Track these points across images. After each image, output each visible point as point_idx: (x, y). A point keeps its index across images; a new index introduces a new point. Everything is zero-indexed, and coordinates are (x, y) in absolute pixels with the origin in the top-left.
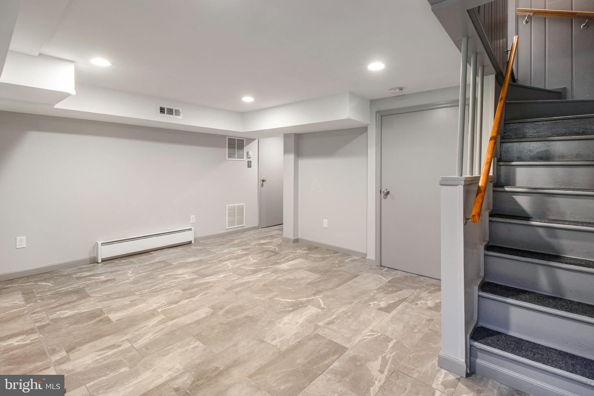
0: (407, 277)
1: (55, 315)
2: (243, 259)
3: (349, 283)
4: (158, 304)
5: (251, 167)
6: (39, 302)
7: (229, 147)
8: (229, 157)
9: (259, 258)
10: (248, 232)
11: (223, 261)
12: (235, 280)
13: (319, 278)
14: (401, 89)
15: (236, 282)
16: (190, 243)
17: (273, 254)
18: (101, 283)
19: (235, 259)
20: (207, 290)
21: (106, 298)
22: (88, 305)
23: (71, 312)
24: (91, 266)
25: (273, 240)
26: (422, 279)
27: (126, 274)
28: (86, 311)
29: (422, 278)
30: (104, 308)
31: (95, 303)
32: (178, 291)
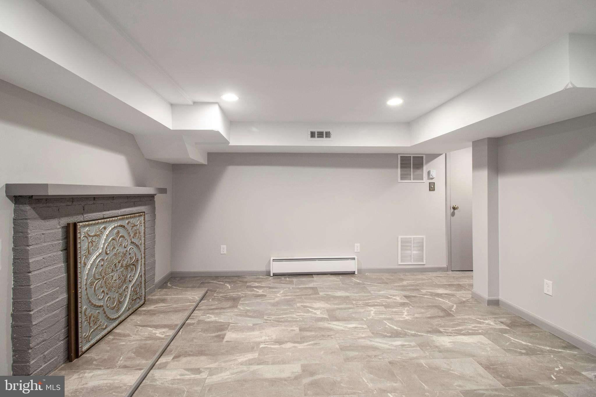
1: (204, 317)
2: (394, 310)
5: (434, 190)
7: (401, 167)
8: (402, 178)
9: (417, 315)
10: (427, 273)
11: (370, 306)
12: (362, 338)
15: (360, 341)
16: (352, 273)
18: (255, 297)
19: (385, 307)
20: (320, 340)
21: (243, 313)
23: (214, 318)
24: (265, 277)
27: (277, 293)
31: (234, 315)
32: (295, 329)
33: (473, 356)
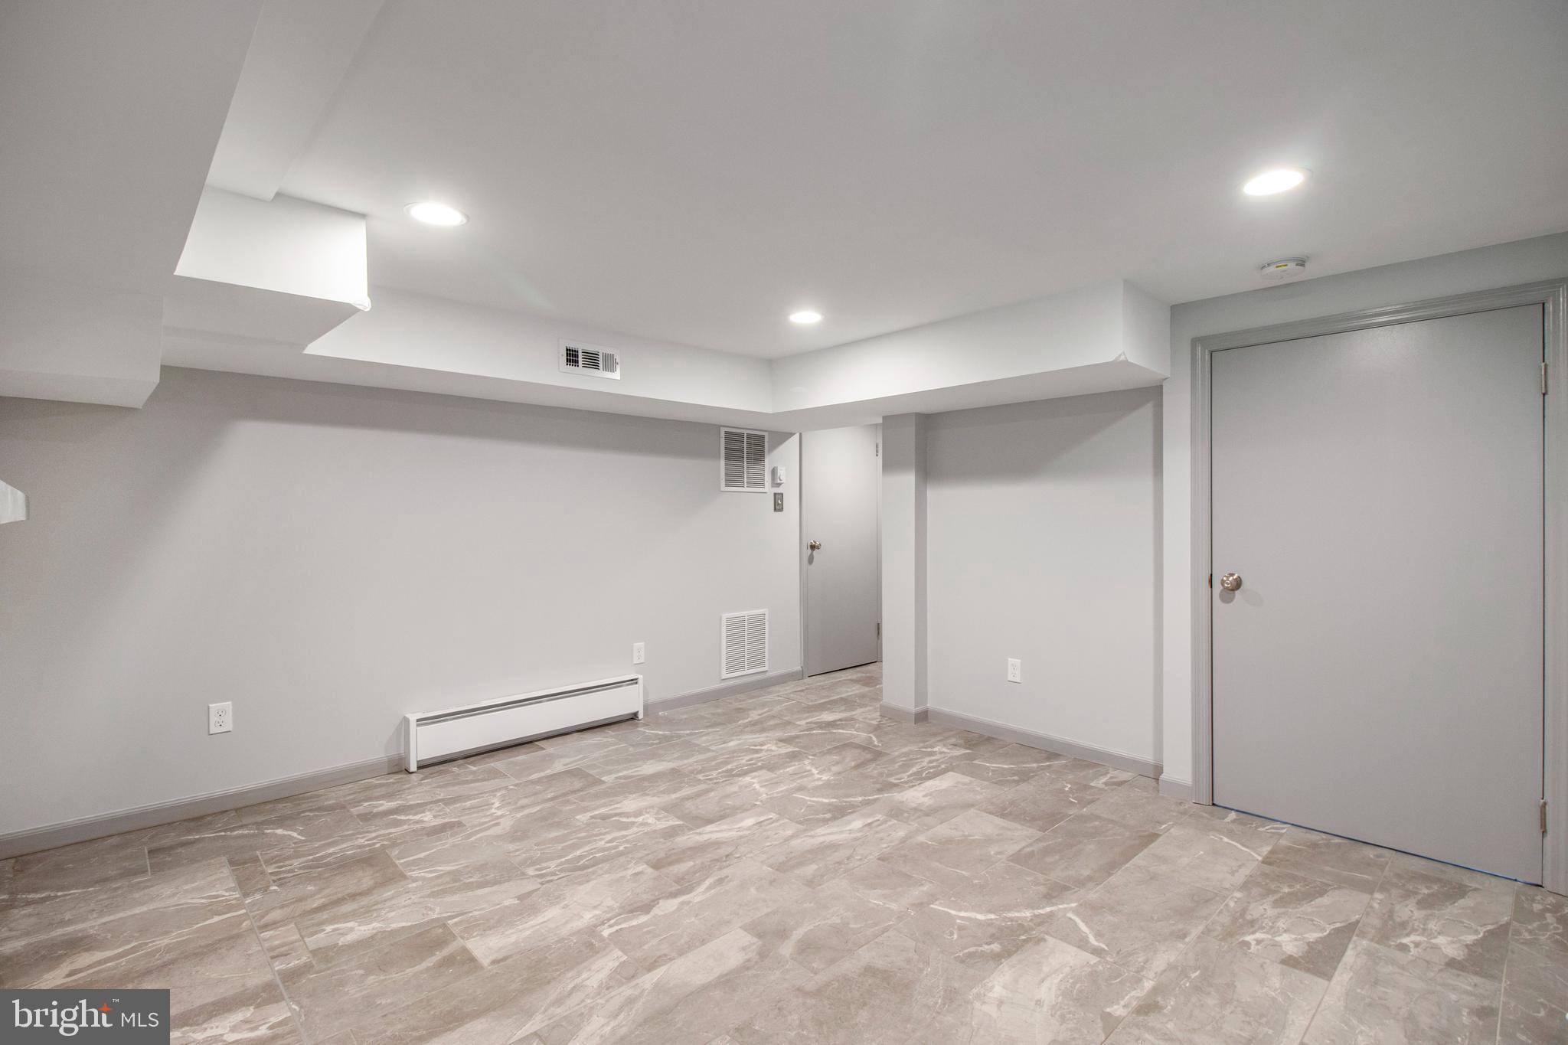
0: (1314, 845)
1: (322, 935)
2: (790, 770)
3: (1139, 860)
4: (597, 912)
5: (781, 510)
6: (275, 891)
7: (727, 458)
8: (728, 483)
9: (835, 769)
10: (777, 688)
11: (739, 775)
12: (792, 837)
13: (1039, 840)
14: (1301, 263)
15: (795, 843)
16: (634, 717)
17: (869, 756)
18: (428, 835)
19: (768, 770)
20: (720, 869)
21: (448, 883)
22: (405, 907)
23: (362, 928)
24: (391, 780)
25: (854, 713)
26: (1372, 856)
27: (487, 810)
28: (403, 927)
29: (1370, 853)
30: (451, 918)
31: (422, 900)
32: (640, 868)
33: (973, 805)
